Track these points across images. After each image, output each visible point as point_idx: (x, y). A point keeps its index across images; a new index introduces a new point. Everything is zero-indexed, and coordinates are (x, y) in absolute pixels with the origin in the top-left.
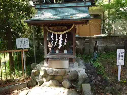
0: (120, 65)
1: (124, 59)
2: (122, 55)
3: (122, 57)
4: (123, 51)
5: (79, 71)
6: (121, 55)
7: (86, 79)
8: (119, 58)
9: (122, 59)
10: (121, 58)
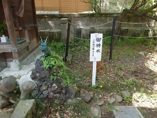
0: (95, 60)
1: (101, 51)
2: (98, 43)
3: (98, 47)
4: (101, 36)
5: (20, 77)
6: (96, 43)
7: (34, 90)
8: (93, 49)
9: (98, 51)
10: (96, 48)
